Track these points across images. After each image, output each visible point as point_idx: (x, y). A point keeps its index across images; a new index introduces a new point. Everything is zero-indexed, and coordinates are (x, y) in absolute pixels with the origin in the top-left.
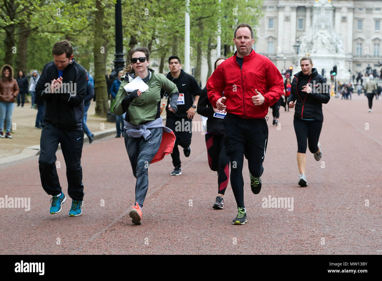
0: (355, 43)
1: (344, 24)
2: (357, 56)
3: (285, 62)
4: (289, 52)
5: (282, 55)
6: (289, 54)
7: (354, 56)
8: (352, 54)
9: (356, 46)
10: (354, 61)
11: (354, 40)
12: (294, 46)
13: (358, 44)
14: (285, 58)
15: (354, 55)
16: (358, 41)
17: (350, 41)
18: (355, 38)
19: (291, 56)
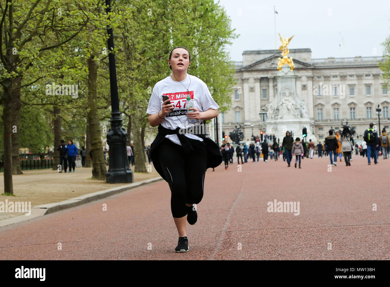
0: (316, 109)
1: (304, 92)
2: (319, 121)
3: (252, 129)
4: (255, 120)
5: (249, 124)
6: (255, 122)
7: (315, 121)
8: (313, 119)
9: (317, 111)
10: (316, 125)
11: (315, 106)
12: (260, 114)
13: (318, 109)
14: (252, 126)
15: (315, 119)
16: (318, 106)
17: (311, 107)
18: (315, 104)
19: (257, 124)
